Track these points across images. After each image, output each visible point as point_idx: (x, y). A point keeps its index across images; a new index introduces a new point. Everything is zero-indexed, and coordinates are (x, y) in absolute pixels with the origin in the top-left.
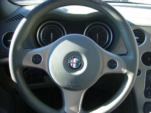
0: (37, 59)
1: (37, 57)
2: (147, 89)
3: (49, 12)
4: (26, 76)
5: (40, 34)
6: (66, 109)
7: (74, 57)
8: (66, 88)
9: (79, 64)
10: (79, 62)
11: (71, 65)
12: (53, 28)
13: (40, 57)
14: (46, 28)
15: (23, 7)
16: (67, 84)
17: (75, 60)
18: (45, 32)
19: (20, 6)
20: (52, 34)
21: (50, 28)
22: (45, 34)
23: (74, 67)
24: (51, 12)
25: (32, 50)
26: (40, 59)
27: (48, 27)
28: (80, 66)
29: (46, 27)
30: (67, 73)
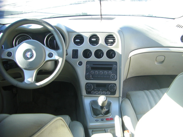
0: (10, 54)
2: (87, 74)
3: (16, 29)
5: (16, 43)
6: (26, 81)
7: (29, 52)
8: (25, 69)
9: (32, 55)
10: (31, 54)
11: (27, 56)
13: (11, 53)
15: (5, 25)
16: (26, 66)
17: (29, 53)
19: (3, 25)
23: (29, 57)
24: (17, 28)
25: (7, 50)
27: (22, 38)
28: (32, 56)
29: (20, 38)
30: (25, 60)
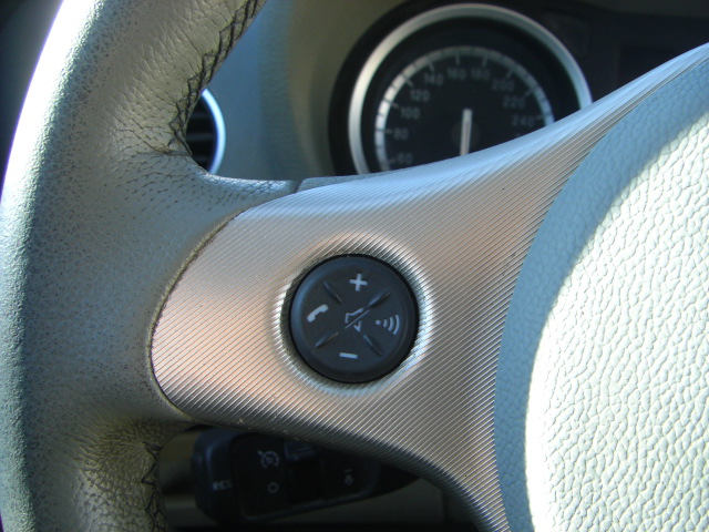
0: (357, 312)
1: (358, 282)
4: (215, 486)
12: (477, 74)
13: (393, 291)
14: (426, 70)
18: (414, 104)
20: (467, 116)
21: (453, 73)
22: (411, 113)
25: (295, 190)
26: (394, 324)
27: (441, 66)
29: (420, 63)
